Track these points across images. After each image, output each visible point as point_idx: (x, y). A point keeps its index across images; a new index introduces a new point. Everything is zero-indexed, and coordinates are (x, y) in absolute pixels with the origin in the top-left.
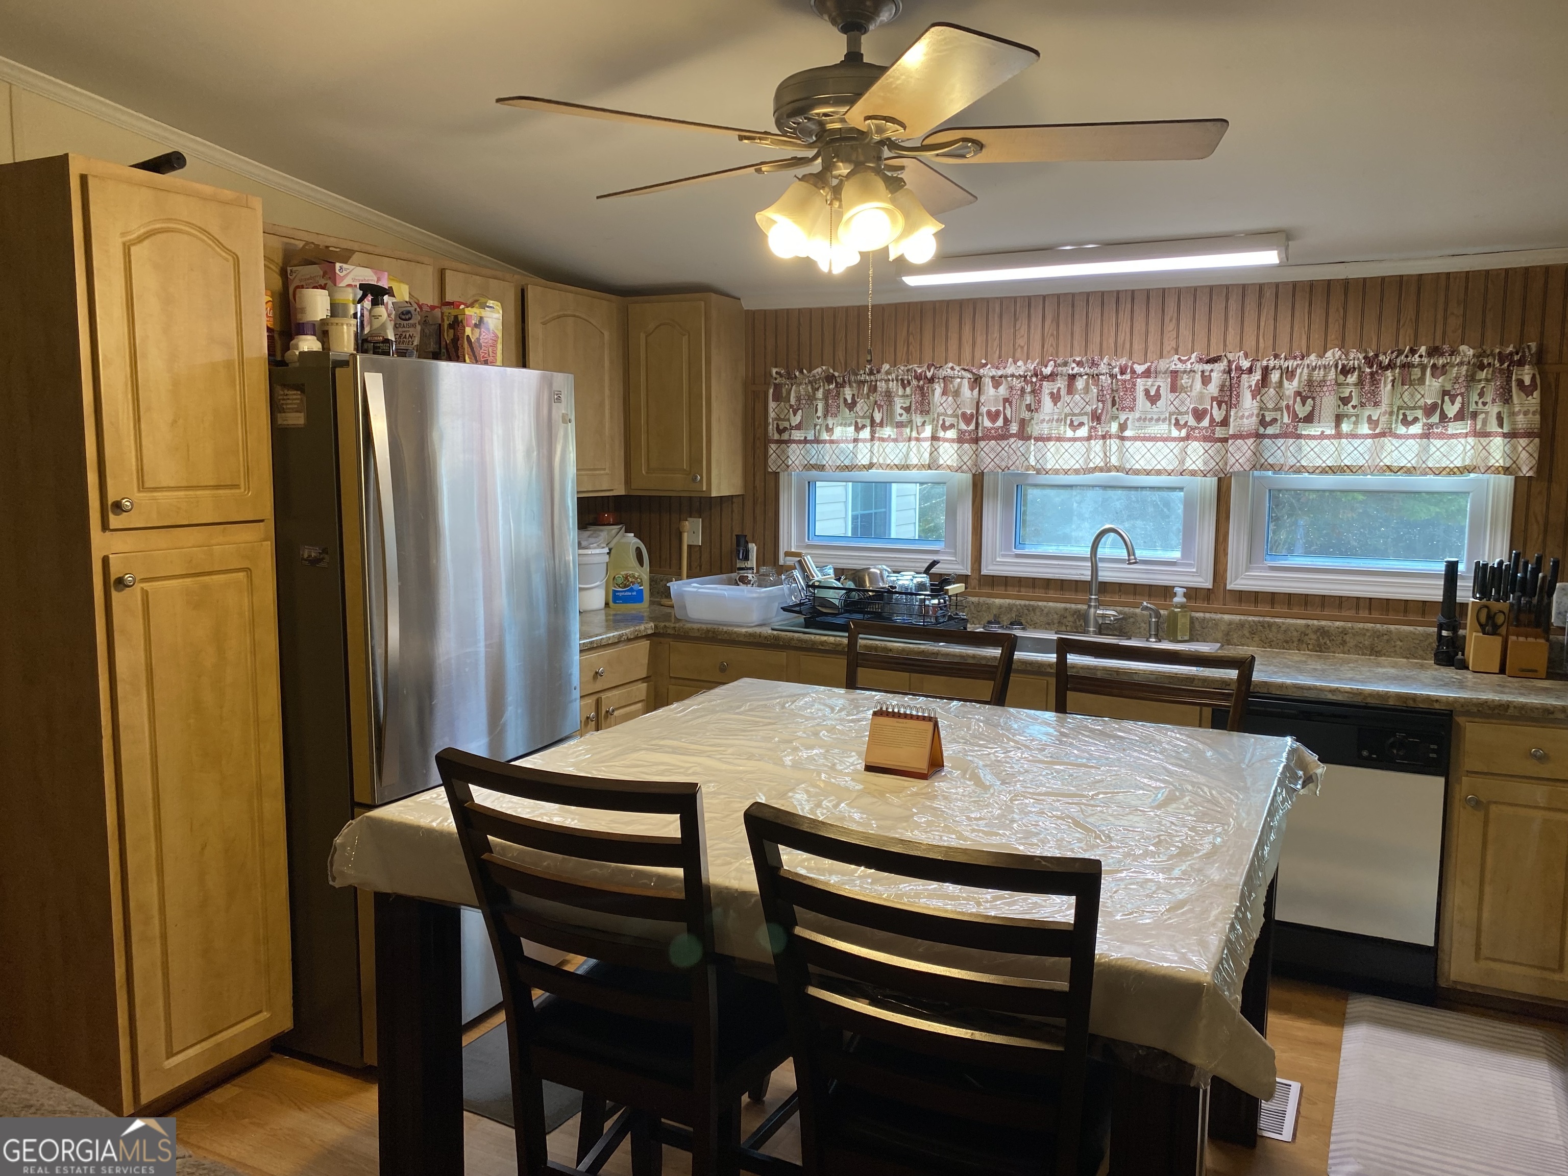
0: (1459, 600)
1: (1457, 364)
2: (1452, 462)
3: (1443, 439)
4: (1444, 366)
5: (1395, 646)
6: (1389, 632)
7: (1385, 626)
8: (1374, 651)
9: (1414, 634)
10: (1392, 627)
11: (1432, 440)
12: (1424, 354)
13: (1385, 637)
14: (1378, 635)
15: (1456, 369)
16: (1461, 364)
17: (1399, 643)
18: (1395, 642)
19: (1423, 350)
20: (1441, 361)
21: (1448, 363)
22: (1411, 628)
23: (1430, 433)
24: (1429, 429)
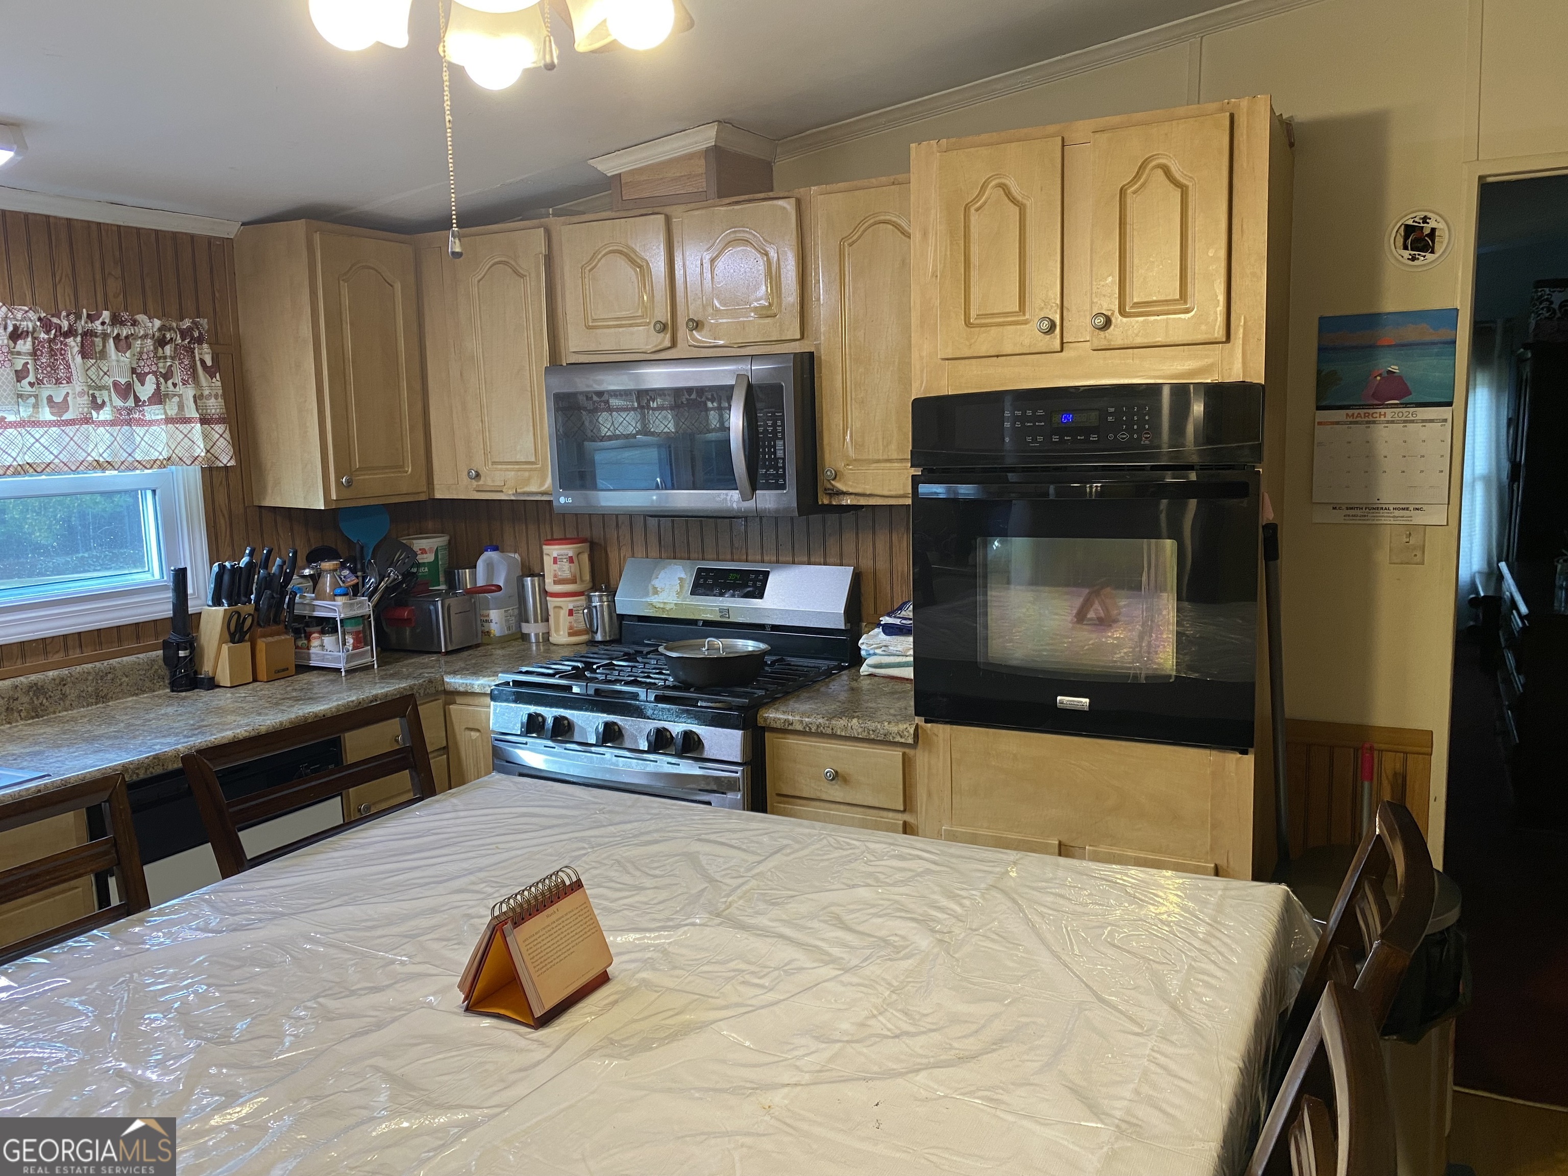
0: (191, 610)
1: (141, 337)
2: (161, 453)
3: (143, 426)
4: (127, 337)
5: (121, 685)
6: (113, 669)
7: (106, 663)
8: (101, 698)
9: (139, 664)
10: (113, 662)
11: (134, 428)
12: (107, 321)
13: (110, 676)
14: (101, 676)
15: (139, 342)
16: (145, 336)
17: (125, 679)
18: (120, 679)
19: (106, 315)
20: (125, 332)
21: (132, 334)
22: (132, 658)
23: (131, 419)
24: (129, 414)
